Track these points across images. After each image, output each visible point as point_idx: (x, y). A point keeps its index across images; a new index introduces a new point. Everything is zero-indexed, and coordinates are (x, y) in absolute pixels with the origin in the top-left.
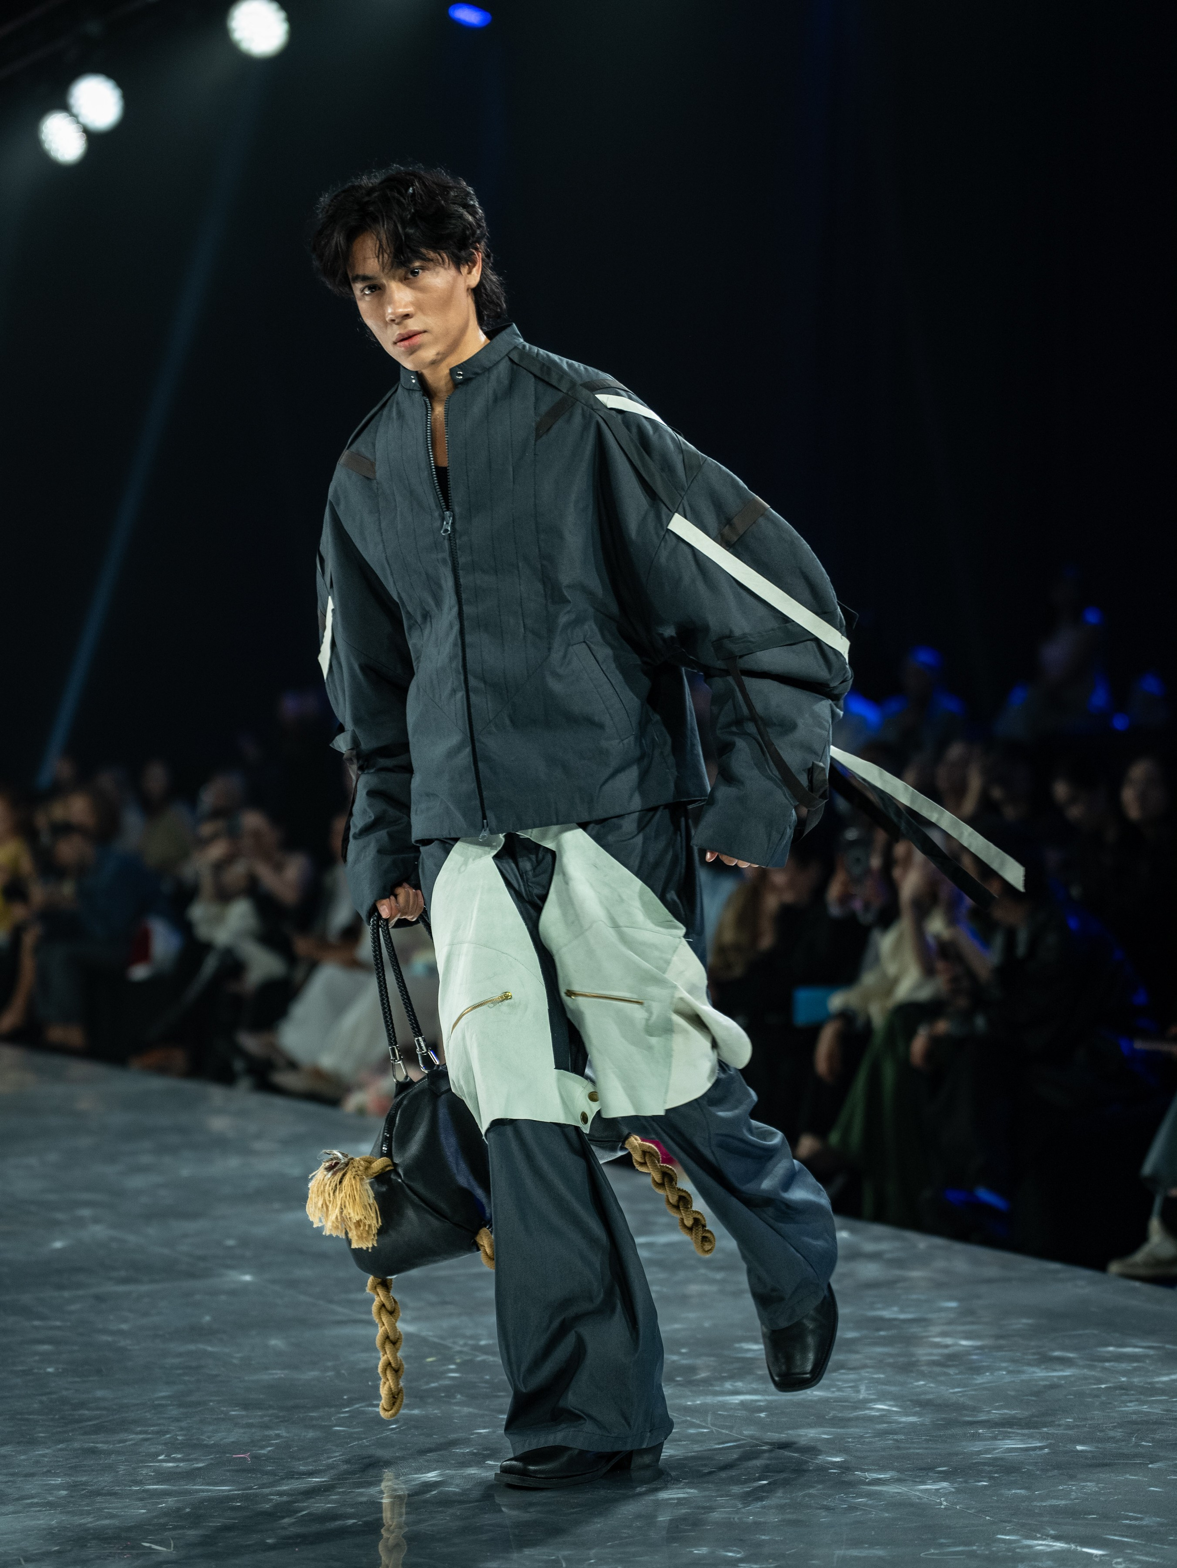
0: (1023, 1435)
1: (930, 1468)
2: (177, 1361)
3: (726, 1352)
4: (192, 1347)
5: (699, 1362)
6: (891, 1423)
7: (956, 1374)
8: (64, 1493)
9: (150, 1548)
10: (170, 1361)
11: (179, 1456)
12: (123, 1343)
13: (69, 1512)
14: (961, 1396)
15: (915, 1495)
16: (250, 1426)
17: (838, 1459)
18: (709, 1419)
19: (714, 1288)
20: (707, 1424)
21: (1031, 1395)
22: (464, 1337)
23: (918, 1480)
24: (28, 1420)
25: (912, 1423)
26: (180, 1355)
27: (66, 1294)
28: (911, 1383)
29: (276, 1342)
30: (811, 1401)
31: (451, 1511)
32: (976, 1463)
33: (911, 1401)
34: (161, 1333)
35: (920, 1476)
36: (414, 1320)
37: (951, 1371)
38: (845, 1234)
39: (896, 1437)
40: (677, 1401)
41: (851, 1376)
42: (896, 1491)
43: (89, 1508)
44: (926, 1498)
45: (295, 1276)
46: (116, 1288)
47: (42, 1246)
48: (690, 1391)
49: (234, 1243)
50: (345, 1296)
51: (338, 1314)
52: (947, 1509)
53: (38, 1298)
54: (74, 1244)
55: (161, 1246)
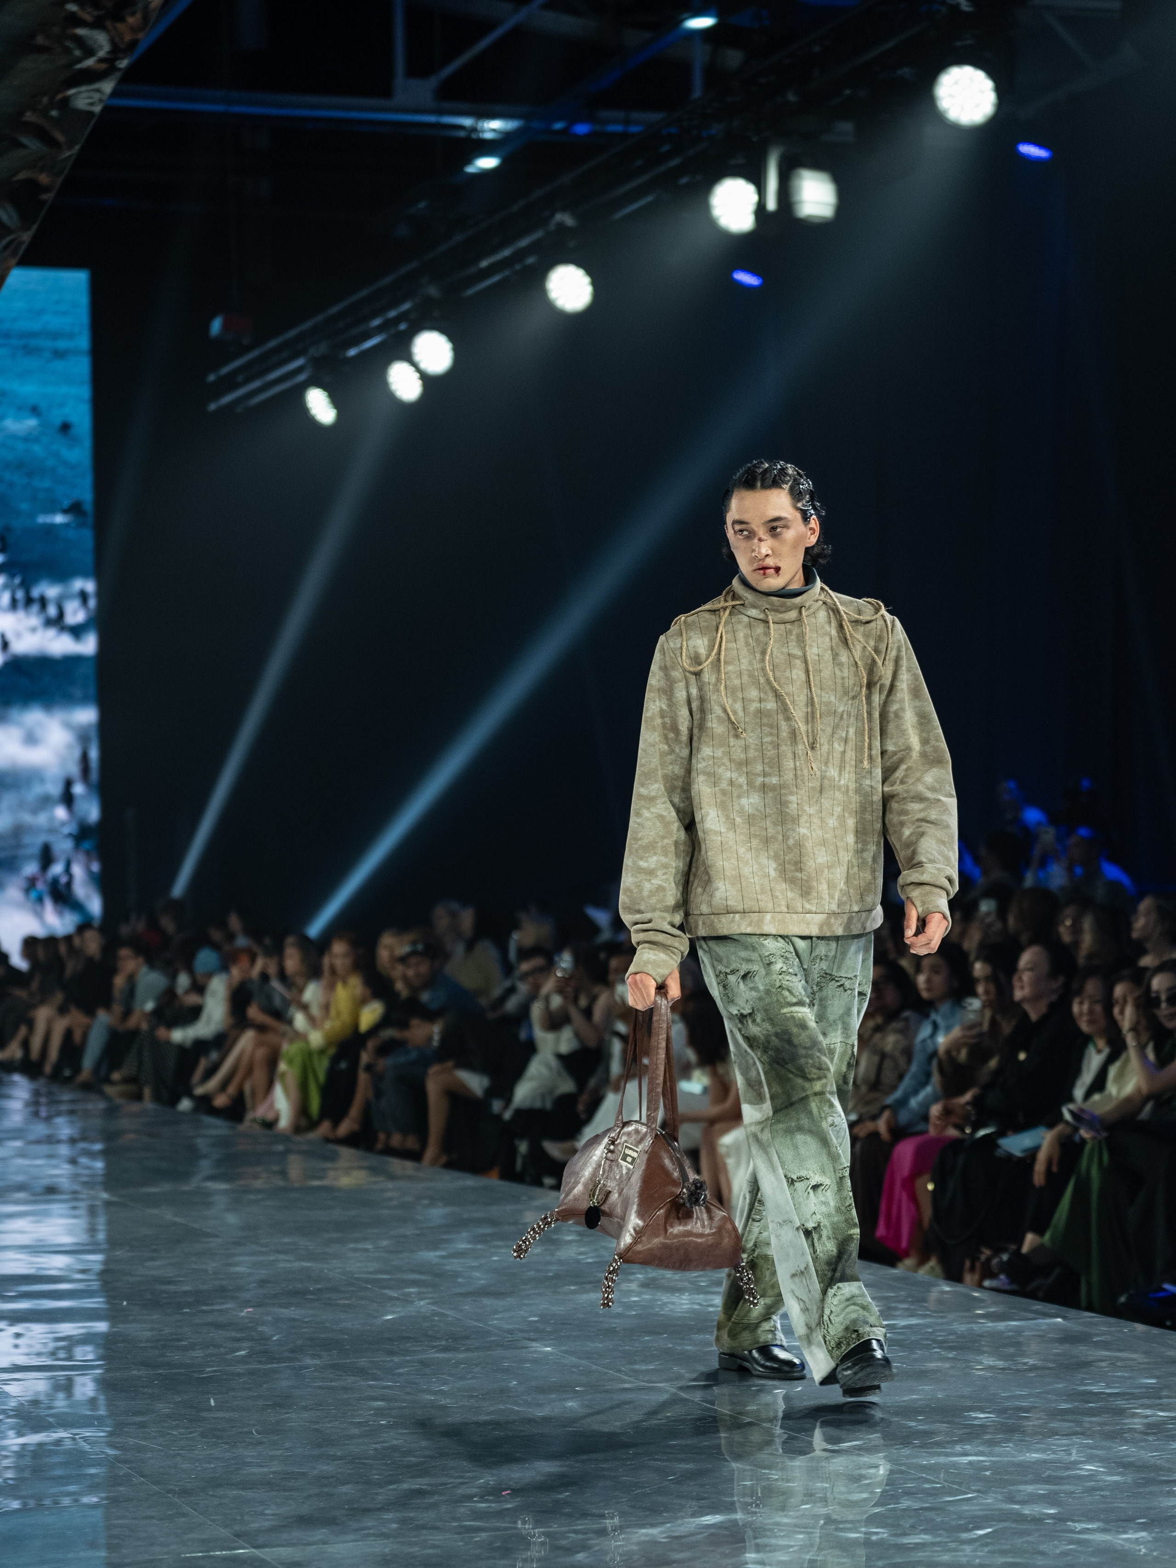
1: (1131, 1520)
3: (957, 1420)
5: (933, 1427)
6: (1099, 1481)
7: (1154, 1440)
8: (395, 1526)
12: (445, 1401)
13: (399, 1542)
14: (1159, 1459)
15: (1118, 1543)
17: (1052, 1511)
18: (942, 1476)
19: (947, 1365)
20: (940, 1480)
23: (1120, 1530)
24: (364, 1464)
25: (1116, 1482)
27: (396, 1359)
28: (1116, 1448)
30: (1030, 1462)
32: (1171, 1516)
33: (1115, 1463)
35: (1123, 1527)
37: (1150, 1438)
38: (1060, 1320)
39: (1102, 1493)
40: (914, 1461)
41: (1064, 1441)
42: (1102, 1539)
43: (416, 1539)
44: (1127, 1546)
45: (589, 1349)
46: (437, 1355)
47: (375, 1317)
48: (926, 1452)
49: (536, 1319)
50: (631, 1366)
51: (625, 1382)
52: (1145, 1555)
53: (373, 1362)
54: (403, 1317)
55: (475, 1320)
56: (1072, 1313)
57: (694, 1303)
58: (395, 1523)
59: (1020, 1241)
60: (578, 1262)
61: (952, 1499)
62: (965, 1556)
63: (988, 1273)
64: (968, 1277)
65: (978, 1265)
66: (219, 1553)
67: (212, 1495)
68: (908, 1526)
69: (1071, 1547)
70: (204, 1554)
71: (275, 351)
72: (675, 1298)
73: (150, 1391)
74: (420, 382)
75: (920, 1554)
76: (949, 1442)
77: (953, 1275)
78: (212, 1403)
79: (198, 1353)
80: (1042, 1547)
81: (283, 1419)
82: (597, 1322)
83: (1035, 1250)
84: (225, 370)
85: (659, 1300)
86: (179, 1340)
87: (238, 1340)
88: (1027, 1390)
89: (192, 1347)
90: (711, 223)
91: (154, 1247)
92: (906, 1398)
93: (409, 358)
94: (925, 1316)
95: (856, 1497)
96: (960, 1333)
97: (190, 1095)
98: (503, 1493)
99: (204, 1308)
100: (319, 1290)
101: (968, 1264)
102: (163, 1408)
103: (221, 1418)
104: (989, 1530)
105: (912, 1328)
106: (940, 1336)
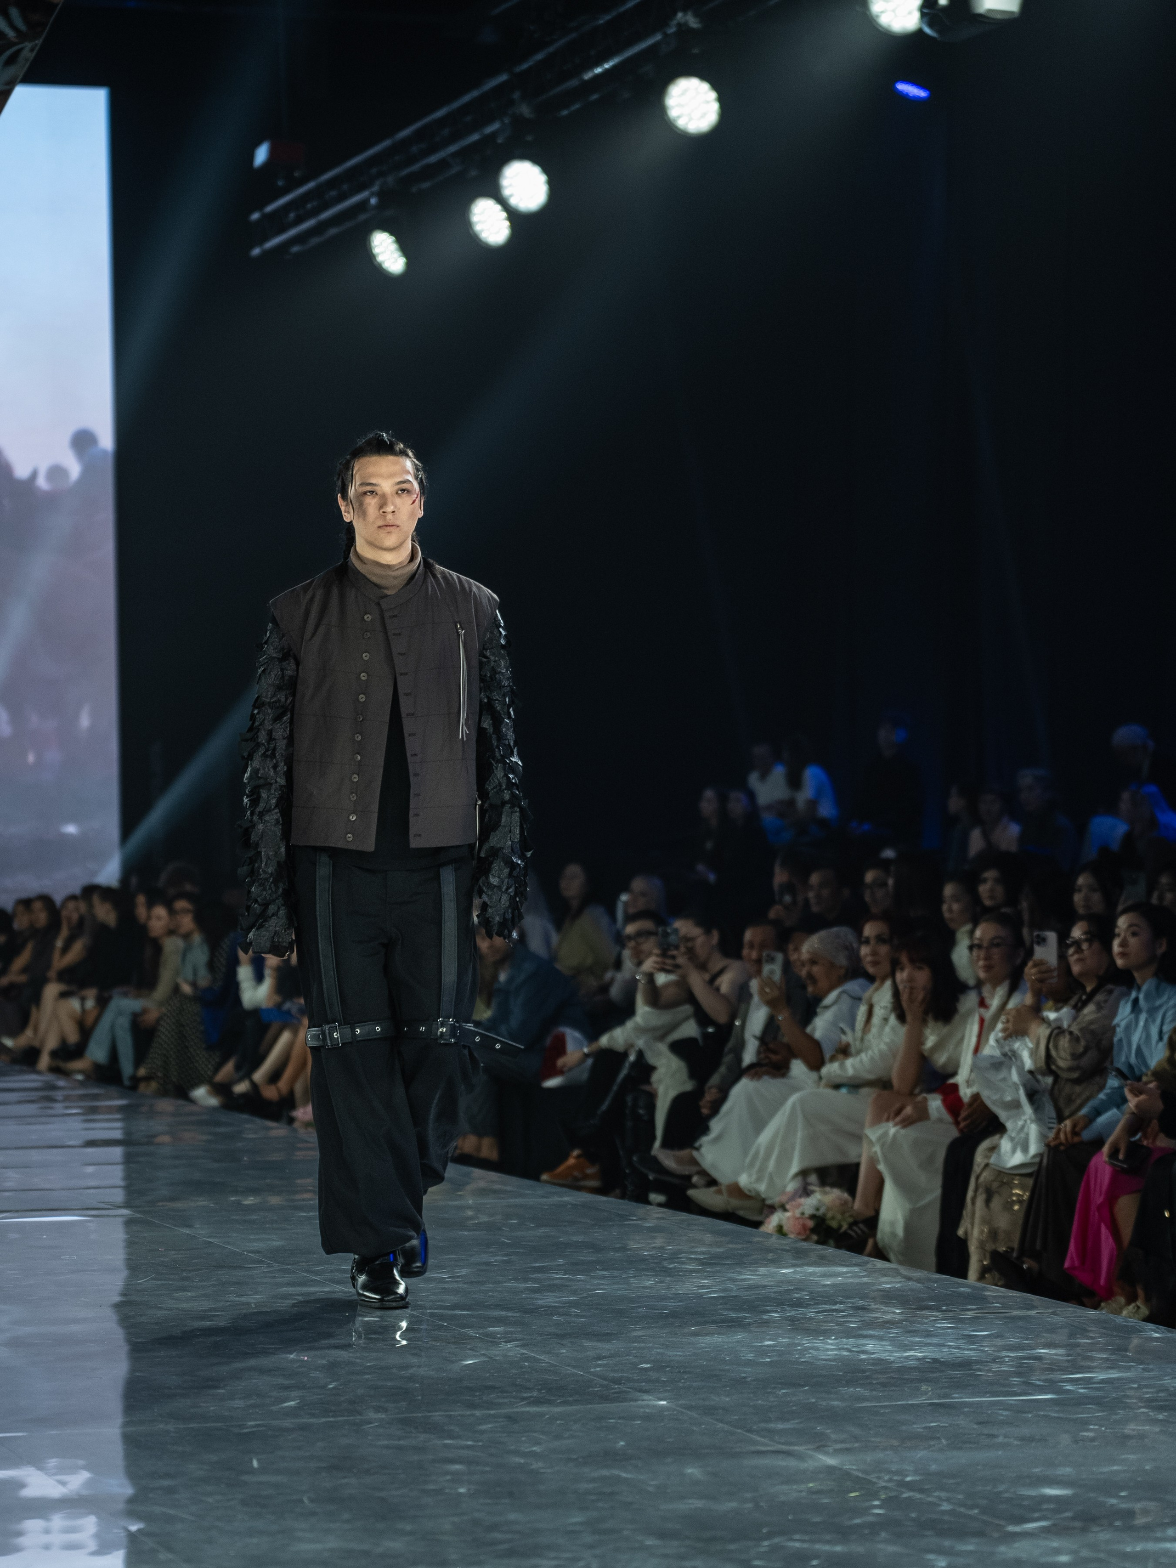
2: (591, 1486)
4: (605, 1472)
5: (1138, 1506)
10: (584, 1486)
12: (537, 1465)
16: (665, 1556)
19: (1157, 1429)
22: (890, 1472)
24: (439, 1540)
26: (594, 1480)
27: (478, 1413)
29: (692, 1471)
34: (574, 1457)
36: (837, 1452)
40: (1116, 1547)
45: (712, 1403)
46: (528, 1409)
47: (452, 1362)
48: (1131, 1537)
49: (649, 1365)
50: (763, 1425)
51: (755, 1443)
53: (450, 1416)
54: (484, 1361)
55: (574, 1367)
57: (843, 1349)
60: (700, 1296)
71: (332, 183)
72: (818, 1344)
73: (180, 1449)
74: (507, 223)
78: (255, 1464)
79: (239, 1403)
81: (341, 1485)
82: (724, 1370)
84: (270, 208)
85: (799, 1345)
86: (215, 1387)
87: (287, 1388)
89: (231, 1396)
90: (870, 22)
91: (185, 1274)
92: (1105, 1469)
93: (494, 192)
94: (1128, 1368)
96: (1173, 1389)
102: (196, 1469)
103: (266, 1483)
105: (1112, 1383)
106: (1147, 1393)
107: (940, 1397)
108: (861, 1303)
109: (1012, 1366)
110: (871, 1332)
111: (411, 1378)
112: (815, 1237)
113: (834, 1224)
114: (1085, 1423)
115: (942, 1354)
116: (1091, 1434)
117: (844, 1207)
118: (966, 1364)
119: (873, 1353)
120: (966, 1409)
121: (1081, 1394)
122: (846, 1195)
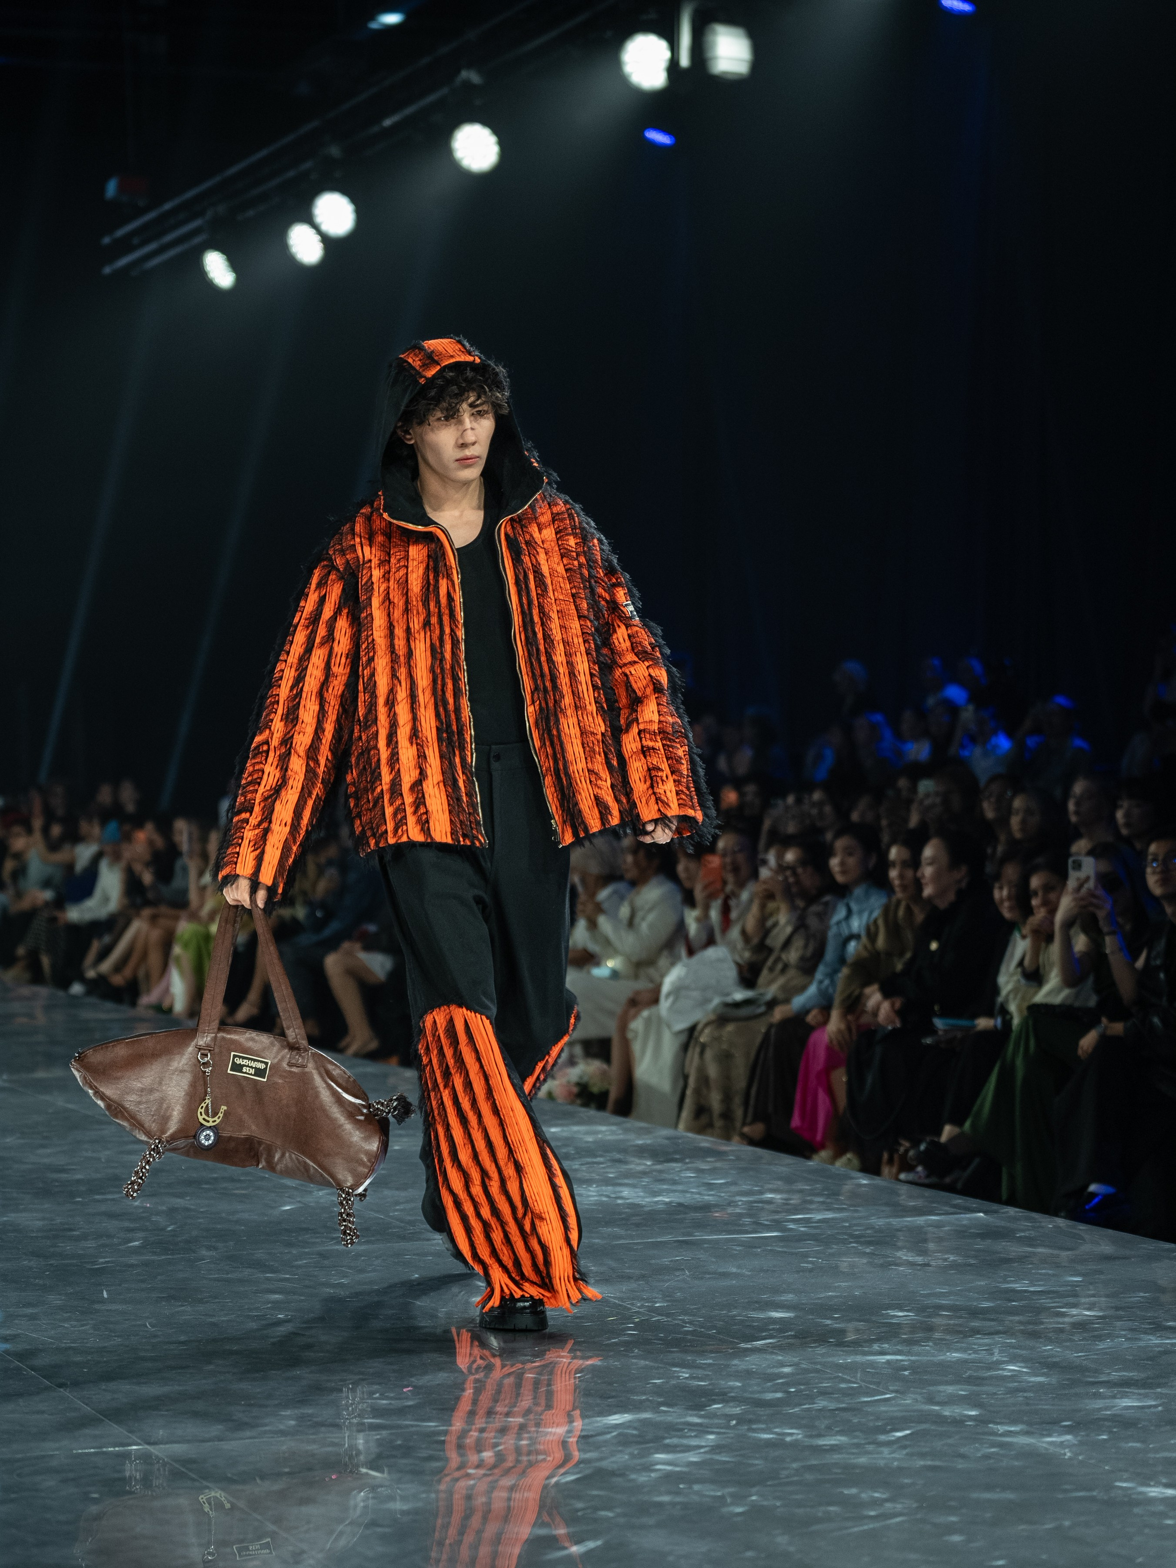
0: (1140, 1394)
1: (1055, 1422)
2: (390, 1312)
3: (874, 1318)
4: (402, 1301)
5: (851, 1326)
6: (1022, 1382)
7: (1080, 1340)
8: (293, 1423)
9: (367, 1474)
10: (384, 1312)
11: (392, 1395)
13: (296, 1440)
14: (1084, 1360)
15: (1042, 1447)
17: (973, 1413)
18: (859, 1375)
19: (865, 1261)
20: (857, 1379)
21: (1147, 1359)
23: (1045, 1433)
25: (1040, 1383)
26: (393, 1307)
27: (294, 1251)
28: (1040, 1348)
30: (950, 1361)
31: (629, 1450)
32: (1097, 1419)
33: (1039, 1363)
34: (375, 1287)
35: (1046, 1430)
37: (1076, 1338)
38: (982, 1214)
39: (1025, 1395)
40: (830, 1359)
41: (986, 1341)
42: (1025, 1442)
43: (314, 1437)
44: (1052, 1449)
47: (272, 1208)
48: (843, 1351)
52: (1070, 1459)
53: (270, 1253)
54: (300, 1207)
55: (378, 1212)
56: (995, 1206)
57: (602, 1195)
58: (292, 1420)
59: (939, 1133)
61: (869, 1399)
62: (884, 1458)
63: (907, 1166)
64: (886, 1170)
65: (896, 1157)
66: (112, 1449)
67: (104, 1390)
68: (823, 1427)
69: (993, 1450)
70: (96, 1450)
71: (170, 213)
73: (41, 1282)
74: (322, 245)
75: (836, 1456)
76: (866, 1341)
77: (871, 1168)
78: (105, 1295)
79: (91, 1244)
80: (962, 1450)
81: (178, 1312)
83: (952, 1140)
84: (120, 233)
86: (71, 1230)
87: (131, 1230)
88: (947, 1287)
89: (84, 1237)
90: (623, 80)
91: (45, 1134)
92: (821, 1295)
93: (309, 219)
94: (841, 1210)
95: (769, 1396)
96: (877, 1227)
97: (82, 979)
98: (404, 1390)
99: (97, 1197)
100: (215, 1179)
101: (886, 1156)
102: (55, 1299)
103: (115, 1311)
104: (908, 1432)
105: (828, 1222)
106: (857, 1230)
107: (684, 1235)
108: (618, 1156)
109: (743, 1208)
110: (626, 1181)
111: (237, 1222)
112: (579, 1101)
113: (595, 1090)
114: (805, 1256)
115: (686, 1199)
116: (810, 1266)
117: (604, 1074)
118: (706, 1208)
119: (628, 1199)
120: (706, 1246)
121: (802, 1231)
122: (605, 1066)
